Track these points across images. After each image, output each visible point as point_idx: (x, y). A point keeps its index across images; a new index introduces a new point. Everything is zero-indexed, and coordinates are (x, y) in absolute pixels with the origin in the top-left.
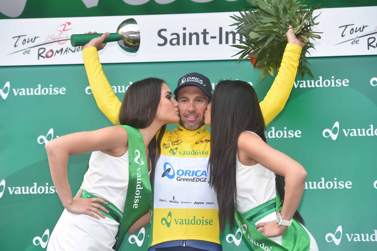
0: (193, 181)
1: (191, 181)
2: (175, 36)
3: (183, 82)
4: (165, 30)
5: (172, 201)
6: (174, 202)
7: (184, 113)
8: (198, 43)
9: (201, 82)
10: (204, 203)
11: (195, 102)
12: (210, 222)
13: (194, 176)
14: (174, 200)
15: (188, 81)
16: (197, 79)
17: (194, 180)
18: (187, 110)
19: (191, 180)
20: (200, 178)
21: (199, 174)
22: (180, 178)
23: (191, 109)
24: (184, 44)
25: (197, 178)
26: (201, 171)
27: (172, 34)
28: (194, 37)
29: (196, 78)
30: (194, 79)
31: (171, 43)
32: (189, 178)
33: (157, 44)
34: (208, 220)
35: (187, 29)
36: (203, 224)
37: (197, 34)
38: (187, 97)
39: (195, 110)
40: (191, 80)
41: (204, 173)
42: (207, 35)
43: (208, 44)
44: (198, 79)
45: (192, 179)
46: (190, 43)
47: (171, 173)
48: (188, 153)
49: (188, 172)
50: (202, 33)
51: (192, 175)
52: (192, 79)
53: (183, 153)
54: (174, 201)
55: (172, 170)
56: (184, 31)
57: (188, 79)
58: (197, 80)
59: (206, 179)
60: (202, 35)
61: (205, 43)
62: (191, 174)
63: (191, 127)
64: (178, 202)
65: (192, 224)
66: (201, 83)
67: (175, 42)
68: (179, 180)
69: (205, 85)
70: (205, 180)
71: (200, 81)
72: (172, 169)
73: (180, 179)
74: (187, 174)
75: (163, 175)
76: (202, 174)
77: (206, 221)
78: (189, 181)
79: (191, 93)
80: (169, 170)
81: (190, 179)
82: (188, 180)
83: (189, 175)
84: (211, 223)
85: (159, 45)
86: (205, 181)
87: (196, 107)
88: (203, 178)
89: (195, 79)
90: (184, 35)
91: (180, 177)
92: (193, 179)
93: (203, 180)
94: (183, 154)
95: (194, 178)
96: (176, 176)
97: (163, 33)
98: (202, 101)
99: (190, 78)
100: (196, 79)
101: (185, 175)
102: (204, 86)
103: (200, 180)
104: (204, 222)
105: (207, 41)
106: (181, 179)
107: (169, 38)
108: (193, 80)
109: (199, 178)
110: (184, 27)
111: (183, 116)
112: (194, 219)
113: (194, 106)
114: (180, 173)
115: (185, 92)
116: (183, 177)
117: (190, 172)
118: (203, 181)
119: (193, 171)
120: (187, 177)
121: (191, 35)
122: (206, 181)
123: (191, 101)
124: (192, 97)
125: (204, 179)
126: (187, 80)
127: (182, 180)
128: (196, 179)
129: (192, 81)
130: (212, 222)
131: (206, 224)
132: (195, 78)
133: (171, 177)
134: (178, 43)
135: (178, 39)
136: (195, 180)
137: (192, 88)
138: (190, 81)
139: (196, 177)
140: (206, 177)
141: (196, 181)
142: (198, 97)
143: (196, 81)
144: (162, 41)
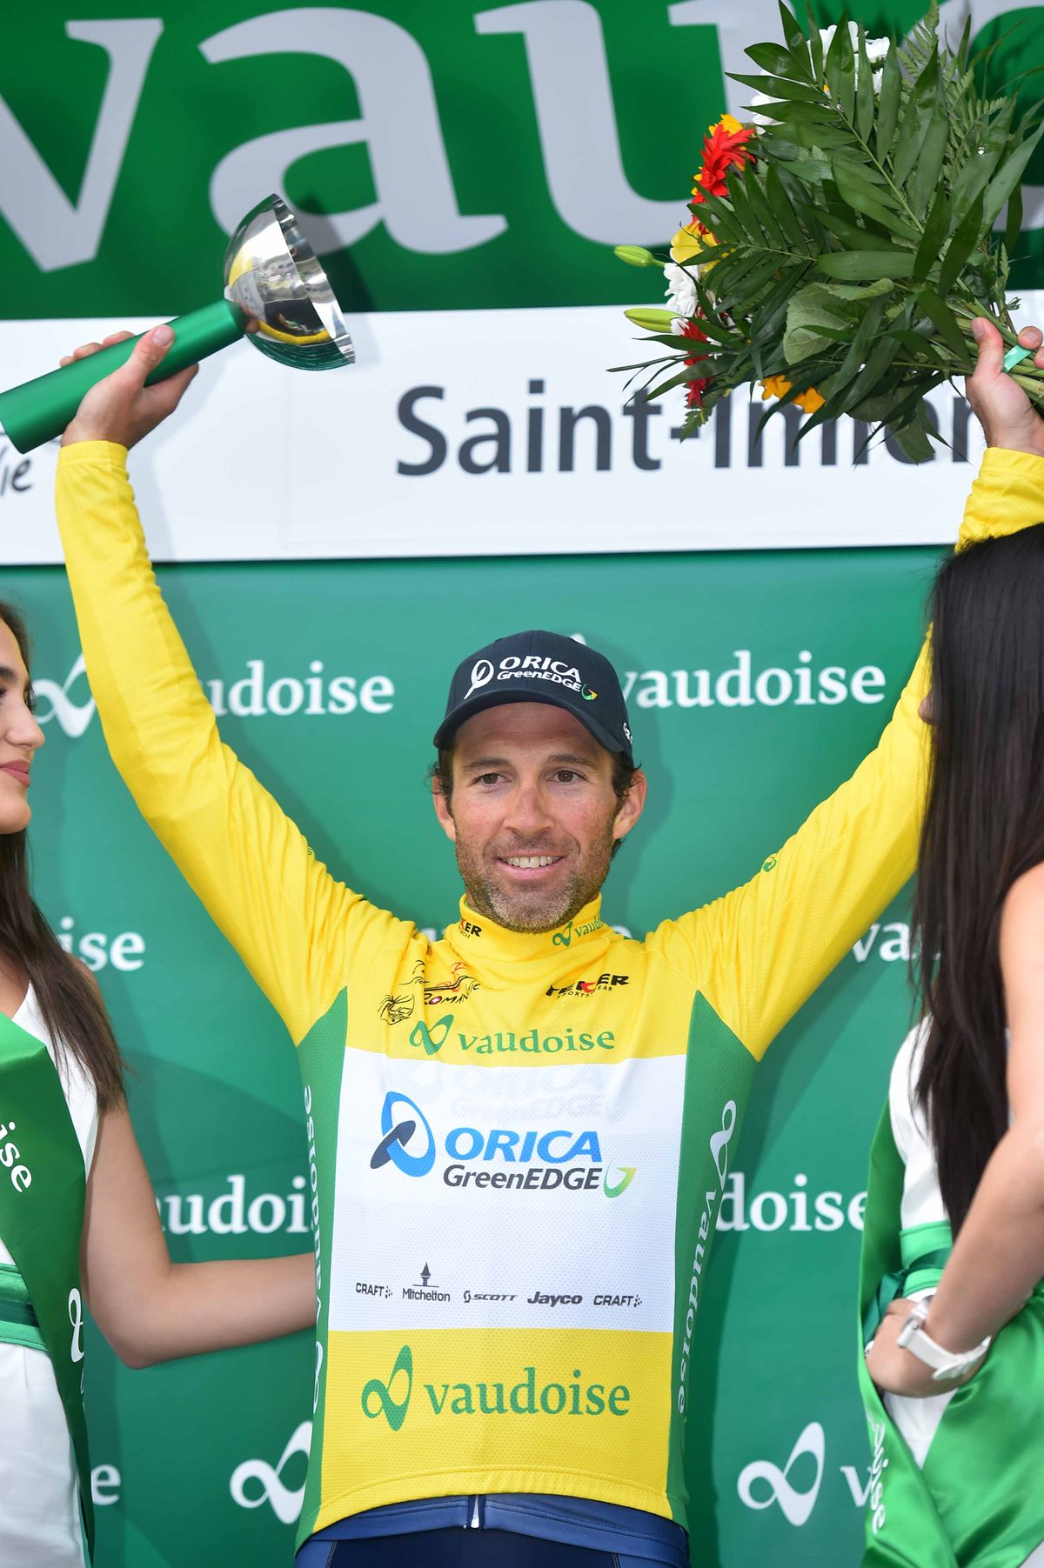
0: (527, 1186)
1: (518, 1187)
2: (488, 426)
3: (477, 681)
4: (436, 392)
5: (417, 1289)
6: (426, 1297)
7: (488, 844)
8: (604, 462)
9: (573, 679)
10: (580, 1298)
11: (544, 785)
12: (612, 1398)
13: (536, 1161)
14: (425, 1284)
15: (507, 677)
16: (555, 664)
17: (532, 1183)
18: (507, 823)
19: (516, 1180)
20: (564, 1168)
21: (558, 1148)
22: (463, 1173)
23: (526, 821)
24: (535, 464)
25: (549, 1171)
26: (569, 1135)
27: (472, 416)
28: (586, 431)
29: (548, 660)
30: (536, 666)
31: (468, 464)
32: (509, 1169)
33: (394, 467)
34: (602, 1388)
35: (548, 387)
36: (576, 1411)
37: (599, 415)
38: (504, 756)
39: (548, 823)
40: (519, 669)
41: (587, 1146)
42: (653, 420)
43: (654, 465)
44: (558, 668)
45: (520, 1176)
46: (566, 463)
47: (415, 1147)
48: (506, 1043)
49: (503, 1140)
50: (627, 410)
51: (526, 1157)
52: (525, 665)
53: (478, 1043)
54: (426, 1290)
55: (420, 1129)
56: (536, 401)
57: (503, 665)
58: (549, 669)
59: (595, 1174)
60: (628, 422)
61: (644, 461)
62: (517, 1150)
63: (531, 912)
64: (444, 1297)
65: (518, 1410)
66: (575, 687)
67: (484, 453)
68: (457, 1184)
69: (593, 696)
70: (590, 1177)
71: (569, 673)
72: (420, 1127)
73: (459, 1178)
74: (499, 1153)
75: (379, 1159)
76: (576, 1150)
77: (591, 1397)
78: (509, 1186)
79: (522, 741)
80: (406, 1130)
81: (512, 1176)
82: (504, 1179)
83: (509, 1156)
84: (620, 1405)
85: (405, 469)
86: (588, 1186)
87: (552, 810)
88: (582, 1170)
89: (540, 664)
90: (536, 416)
91: (462, 1167)
92: (530, 1177)
93: (580, 1181)
94: (479, 1050)
95: (532, 1171)
96: (443, 1160)
97: (424, 410)
98: (583, 778)
99: (517, 661)
100: (545, 667)
101: (489, 1156)
102: (588, 698)
103: (563, 1179)
104: (584, 1401)
105: (653, 453)
106: (468, 1175)
107: (456, 433)
108: (531, 668)
109: (558, 1172)
110: (537, 376)
111: (484, 855)
112: (531, 1386)
113: (538, 808)
114: (464, 1144)
115: (495, 733)
116: (477, 1165)
117: (514, 1138)
118: (579, 1186)
119: (531, 1136)
120: (498, 1165)
121: (568, 419)
122: (595, 1187)
123: (527, 781)
124: (528, 761)
125: (584, 1176)
126: (497, 670)
127: (472, 1179)
128: (541, 1175)
129: (525, 674)
130: (627, 1397)
131: (594, 1408)
132: (539, 659)
133: (418, 1167)
134: (502, 462)
135: (503, 438)
136: (539, 1183)
137: (528, 715)
138: (517, 675)
139: (546, 1165)
140: (596, 1165)
141: (544, 1186)
142: (560, 758)
143: (545, 676)
144: (420, 451)
